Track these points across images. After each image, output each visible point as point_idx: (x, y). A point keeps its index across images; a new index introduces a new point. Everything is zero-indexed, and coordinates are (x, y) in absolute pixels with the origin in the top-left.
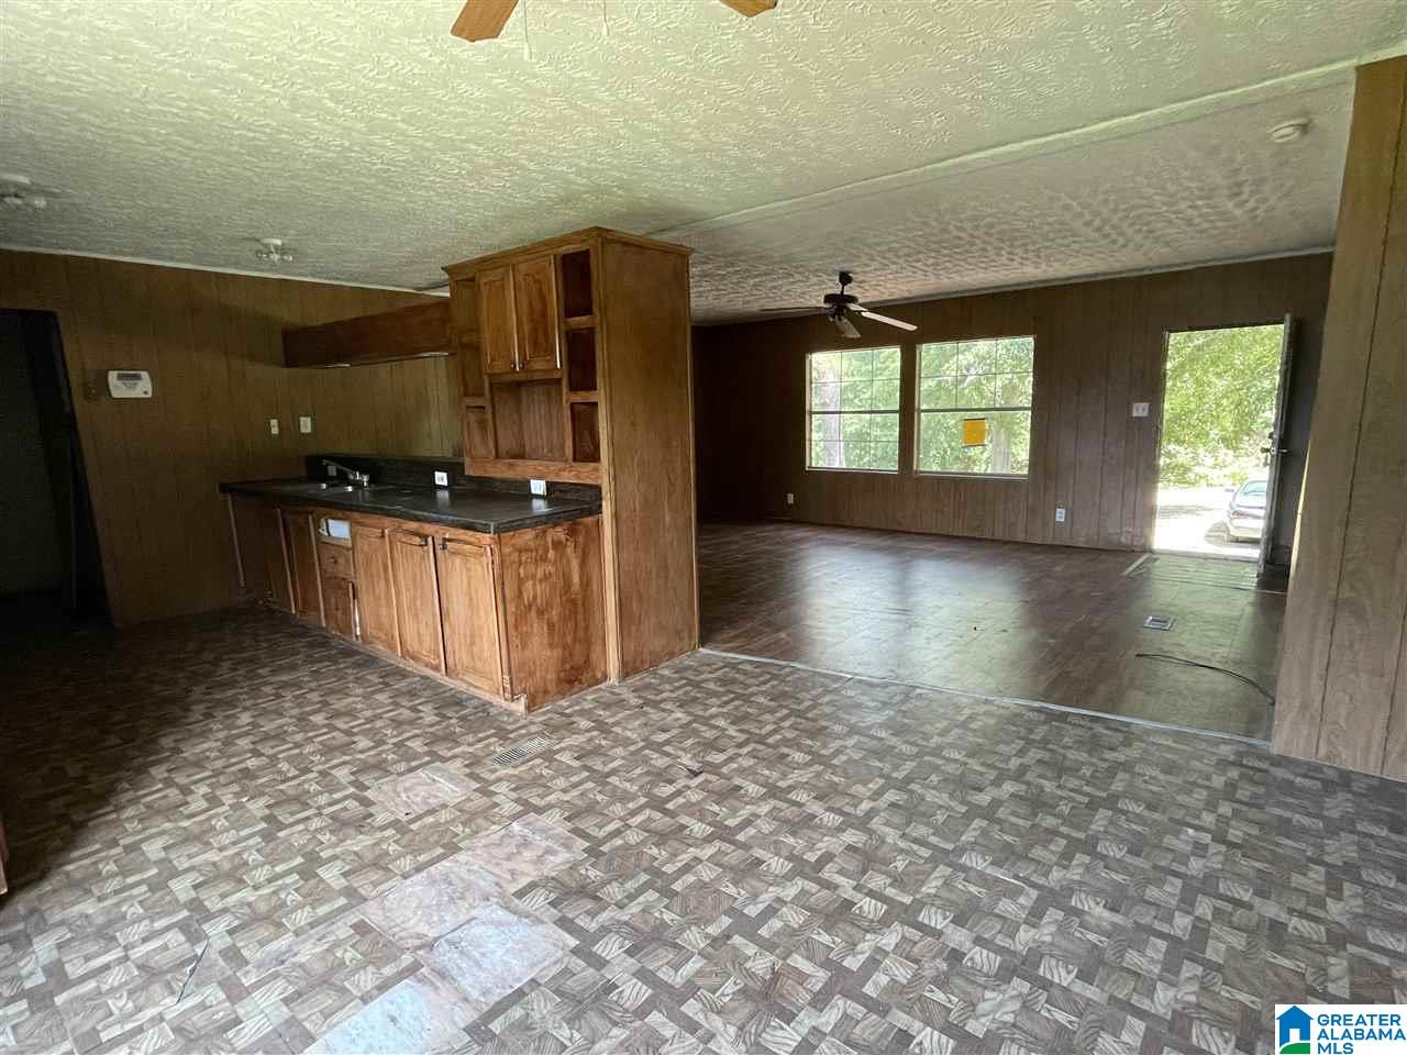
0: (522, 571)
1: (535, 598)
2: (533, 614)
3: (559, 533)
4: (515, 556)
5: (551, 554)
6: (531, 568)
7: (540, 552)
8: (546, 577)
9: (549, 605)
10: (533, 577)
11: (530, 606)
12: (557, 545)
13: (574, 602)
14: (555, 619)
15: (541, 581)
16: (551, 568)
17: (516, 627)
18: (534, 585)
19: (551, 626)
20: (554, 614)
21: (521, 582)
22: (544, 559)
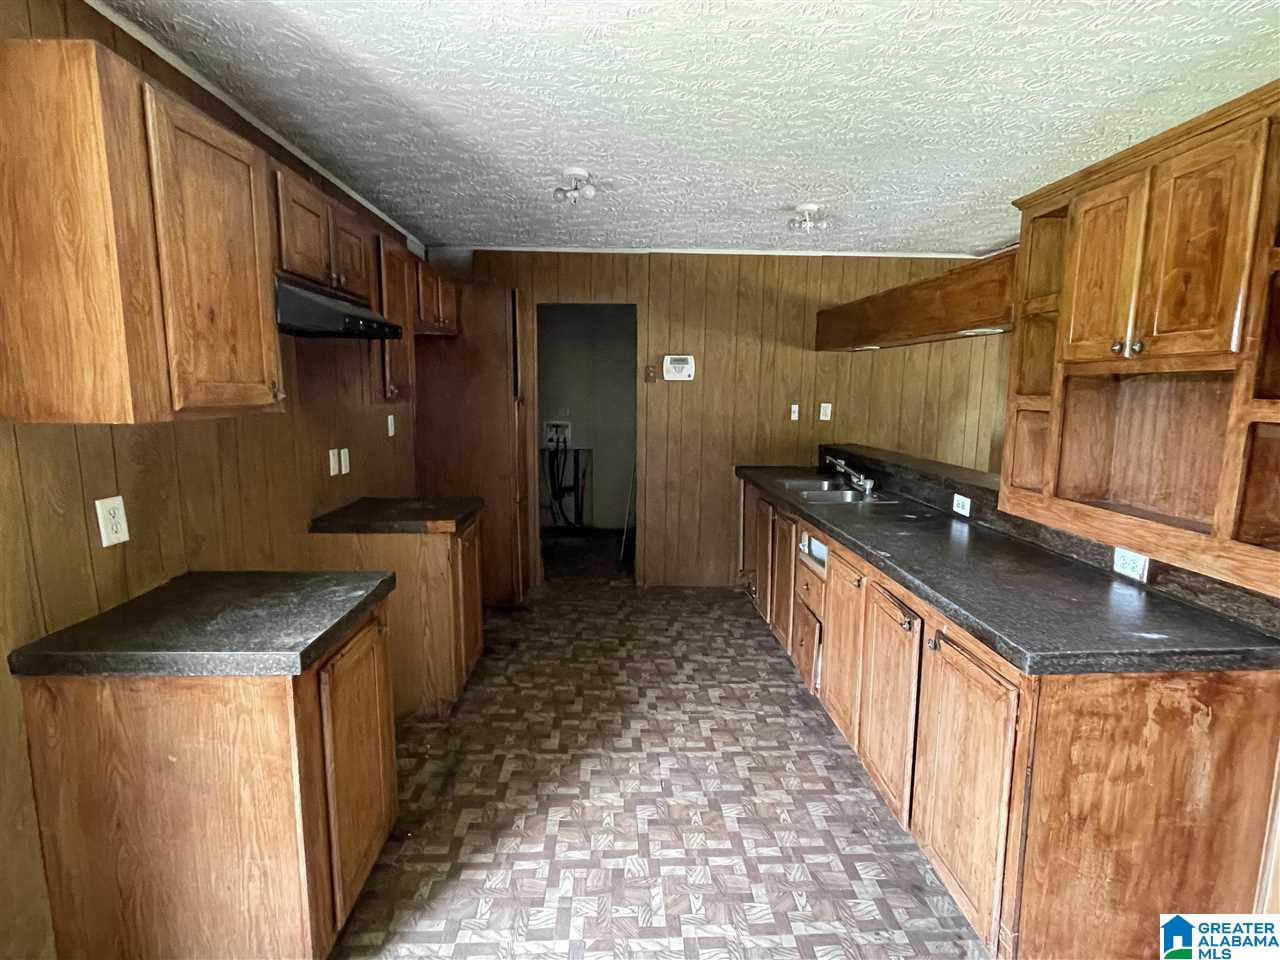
0: (1076, 752)
1: (1096, 806)
2: (1087, 836)
3: (1180, 693)
4: (1067, 721)
5: (1151, 731)
6: (1098, 751)
7: (1125, 722)
8: (1129, 774)
9: (1124, 829)
10: (1102, 767)
11: (1082, 819)
12: (1169, 716)
13: (1188, 836)
14: (1135, 857)
15: (1114, 780)
16: (1144, 758)
17: (1044, 851)
18: (1099, 783)
19: (1122, 868)
20: (1135, 848)
21: (1070, 771)
22: (1132, 736)
